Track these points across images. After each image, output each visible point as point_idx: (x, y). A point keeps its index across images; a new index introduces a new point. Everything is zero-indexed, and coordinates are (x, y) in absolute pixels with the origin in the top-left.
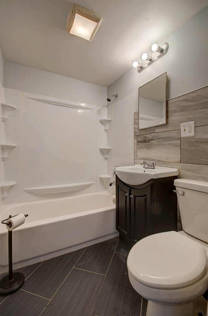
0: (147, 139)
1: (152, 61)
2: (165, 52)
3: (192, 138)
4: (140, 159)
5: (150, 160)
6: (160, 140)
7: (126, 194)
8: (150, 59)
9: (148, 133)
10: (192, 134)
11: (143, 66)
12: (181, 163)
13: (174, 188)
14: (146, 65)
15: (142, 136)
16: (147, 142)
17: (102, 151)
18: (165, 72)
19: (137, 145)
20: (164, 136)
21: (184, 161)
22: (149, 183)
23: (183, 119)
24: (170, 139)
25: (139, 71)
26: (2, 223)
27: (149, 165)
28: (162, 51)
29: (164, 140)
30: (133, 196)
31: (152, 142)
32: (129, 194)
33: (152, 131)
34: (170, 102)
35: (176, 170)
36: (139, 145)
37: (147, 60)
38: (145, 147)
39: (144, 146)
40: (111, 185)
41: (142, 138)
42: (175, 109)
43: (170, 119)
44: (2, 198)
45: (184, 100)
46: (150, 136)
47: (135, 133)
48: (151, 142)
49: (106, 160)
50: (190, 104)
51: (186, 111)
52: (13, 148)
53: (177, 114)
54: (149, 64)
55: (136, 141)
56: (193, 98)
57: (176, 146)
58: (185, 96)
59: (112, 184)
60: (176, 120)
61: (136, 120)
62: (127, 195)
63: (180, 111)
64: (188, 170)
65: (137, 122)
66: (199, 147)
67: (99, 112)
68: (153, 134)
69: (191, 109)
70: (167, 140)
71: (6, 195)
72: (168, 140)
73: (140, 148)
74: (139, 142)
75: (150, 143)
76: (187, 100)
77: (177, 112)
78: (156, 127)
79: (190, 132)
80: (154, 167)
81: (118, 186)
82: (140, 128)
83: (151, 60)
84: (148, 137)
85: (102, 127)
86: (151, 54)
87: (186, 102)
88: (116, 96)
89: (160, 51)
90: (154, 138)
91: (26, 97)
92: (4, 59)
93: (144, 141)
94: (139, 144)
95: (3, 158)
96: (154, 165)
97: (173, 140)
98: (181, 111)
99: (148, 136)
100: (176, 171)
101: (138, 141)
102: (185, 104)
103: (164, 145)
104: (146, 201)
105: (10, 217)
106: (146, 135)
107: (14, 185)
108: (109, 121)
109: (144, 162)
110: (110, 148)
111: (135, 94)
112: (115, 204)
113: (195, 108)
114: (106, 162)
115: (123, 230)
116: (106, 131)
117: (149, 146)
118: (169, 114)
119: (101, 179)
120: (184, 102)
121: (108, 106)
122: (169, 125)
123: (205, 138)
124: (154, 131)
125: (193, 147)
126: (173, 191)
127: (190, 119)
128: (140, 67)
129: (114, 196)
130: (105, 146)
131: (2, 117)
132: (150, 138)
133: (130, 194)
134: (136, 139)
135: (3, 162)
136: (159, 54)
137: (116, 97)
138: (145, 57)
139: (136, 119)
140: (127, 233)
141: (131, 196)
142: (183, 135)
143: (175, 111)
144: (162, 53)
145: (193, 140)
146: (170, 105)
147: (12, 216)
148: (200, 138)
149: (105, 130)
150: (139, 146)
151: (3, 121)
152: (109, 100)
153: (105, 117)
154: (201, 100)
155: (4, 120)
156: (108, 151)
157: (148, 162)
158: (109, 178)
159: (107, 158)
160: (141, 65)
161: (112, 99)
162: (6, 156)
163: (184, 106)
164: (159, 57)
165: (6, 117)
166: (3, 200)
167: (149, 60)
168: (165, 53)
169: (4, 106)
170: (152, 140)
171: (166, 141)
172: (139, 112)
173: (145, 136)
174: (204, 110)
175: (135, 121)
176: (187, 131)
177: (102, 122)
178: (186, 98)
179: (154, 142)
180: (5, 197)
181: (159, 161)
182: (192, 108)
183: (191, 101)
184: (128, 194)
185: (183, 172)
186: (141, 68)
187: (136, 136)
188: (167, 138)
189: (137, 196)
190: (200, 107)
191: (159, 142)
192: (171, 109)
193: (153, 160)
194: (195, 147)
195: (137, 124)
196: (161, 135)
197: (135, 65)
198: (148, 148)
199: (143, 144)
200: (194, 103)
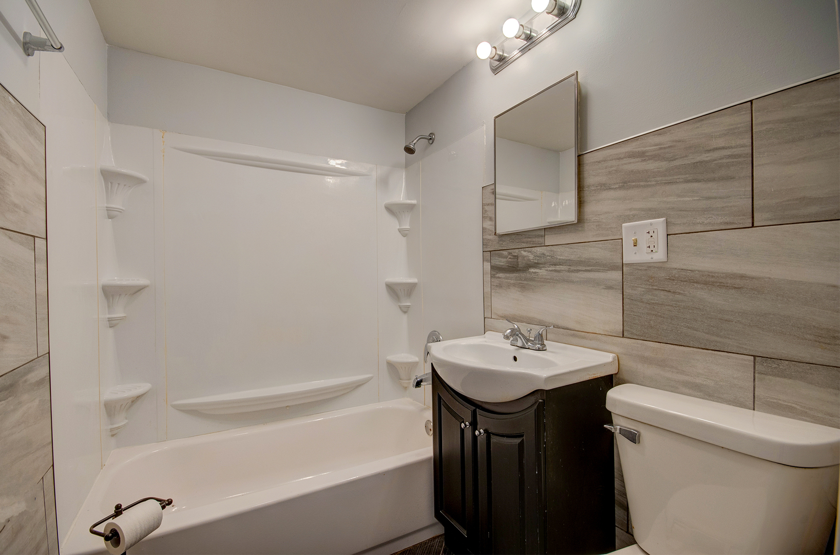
0: (521, 262)
1: (531, 41)
2: (570, 14)
3: (659, 266)
4: (502, 317)
5: (530, 321)
6: (558, 268)
7: (463, 425)
8: (526, 34)
9: (524, 245)
10: (660, 255)
11: (505, 55)
12: (623, 337)
13: (608, 417)
14: (516, 53)
15: (505, 253)
16: (520, 270)
17: (393, 290)
18: (574, 72)
19: (492, 276)
20: (572, 257)
21: (634, 331)
22: (532, 400)
23: (630, 210)
24: (589, 266)
25: (495, 70)
26: (92, 532)
27: (528, 340)
28: (562, 11)
29: (572, 268)
30: (482, 431)
31: (535, 273)
32: (470, 424)
33: (537, 240)
34: (588, 159)
35: (608, 358)
36: (499, 277)
37: (517, 38)
38: (514, 285)
39: (512, 282)
40: (418, 384)
41: (505, 260)
42: (603, 179)
43: (589, 209)
44: (111, 430)
45: (632, 155)
46: (529, 254)
47: (485, 243)
48: (532, 270)
49: (405, 312)
50: (652, 166)
51: (638, 187)
52: (138, 290)
53: (611, 194)
54: (524, 50)
55: (488, 266)
56: (661, 149)
57: (610, 288)
58: (634, 144)
59: (421, 381)
60: (606, 213)
61: (486, 208)
62: (466, 425)
63: (620, 188)
64: (645, 360)
65: (491, 215)
66: (679, 294)
67: (384, 182)
68: (539, 250)
69: (654, 183)
70: (580, 268)
71: (121, 421)
72: (584, 268)
73: (500, 286)
74: (495, 269)
75: (528, 275)
76: (642, 155)
77: (610, 188)
78: (546, 229)
79: (652, 248)
80: (543, 345)
81: (440, 398)
82: (500, 231)
83: (529, 38)
84: (524, 257)
85: (392, 224)
86: (530, 22)
87: (639, 159)
88: (431, 139)
89: (556, 12)
90: (543, 260)
91: (175, 148)
92: (107, 42)
93: (514, 268)
94: (498, 275)
95: (110, 320)
96: (542, 340)
97: (598, 271)
98: (624, 185)
99: (524, 253)
100: (610, 359)
101: (493, 268)
102: (637, 165)
103: (572, 282)
104: (523, 452)
105: (119, 510)
106: (517, 251)
107: (143, 395)
108: (411, 207)
109: (513, 330)
110: (414, 280)
111: (484, 134)
112: (432, 436)
113: (666, 178)
114: (405, 317)
115: (454, 523)
116: (404, 233)
117: (526, 282)
118: (587, 194)
119: (392, 367)
120: (633, 160)
121: (407, 165)
122: (586, 225)
123: (700, 269)
124: (541, 240)
125: (662, 293)
126: (606, 429)
127: (650, 210)
128: (497, 57)
129: (429, 415)
130: (402, 277)
131: (106, 205)
132: (529, 260)
133: (474, 425)
134: (487, 261)
135: (111, 331)
136: (553, 20)
137: (431, 141)
138: (511, 28)
139: (488, 205)
140: (465, 532)
141: (477, 433)
142: (631, 256)
143: (604, 187)
144: (564, 17)
145: (662, 274)
146: (588, 170)
147: (123, 507)
148: (684, 267)
149: (400, 231)
150: (496, 281)
151: (110, 217)
152: (409, 150)
153: (400, 196)
154: (686, 156)
155: (111, 214)
156: (410, 289)
157: (524, 328)
158: (415, 364)
159: (408, 307)
160: (501, 53)
161: (419, 147)
162: (119, 313)
163: (632, 171)
164: (553, 29)
165: (117, 204)
166: (113, 436)
167: (523, 36)
168: (571, 17)
169: (109, 177)
170: (536, 265)
171: (578, 271)
172: (495, 184)
173: (515, 253)
174: (696, 185)
175: (484, 212)
176: (643, 244)
177: (393, 210)
178: (640, 149)
179: (542, 272)
180: (118, 428)
181: (555, 326)
182: (658, 179)
183: (655, 157)
184: (467, 423)
185: (629, 364)
186: (500, 62)
187: (489, 253)
188: (580, 262)
189: (494, 434)
190: (683, 176)
191: (555, 274)
192: (590, 179)
193: (540, 323)
194: (669, 294)
195: (491, 219)
196: (564, 254)
197: (484, 51)
198: (523, 288)
199: (508, 275)
200: (664, 165)
